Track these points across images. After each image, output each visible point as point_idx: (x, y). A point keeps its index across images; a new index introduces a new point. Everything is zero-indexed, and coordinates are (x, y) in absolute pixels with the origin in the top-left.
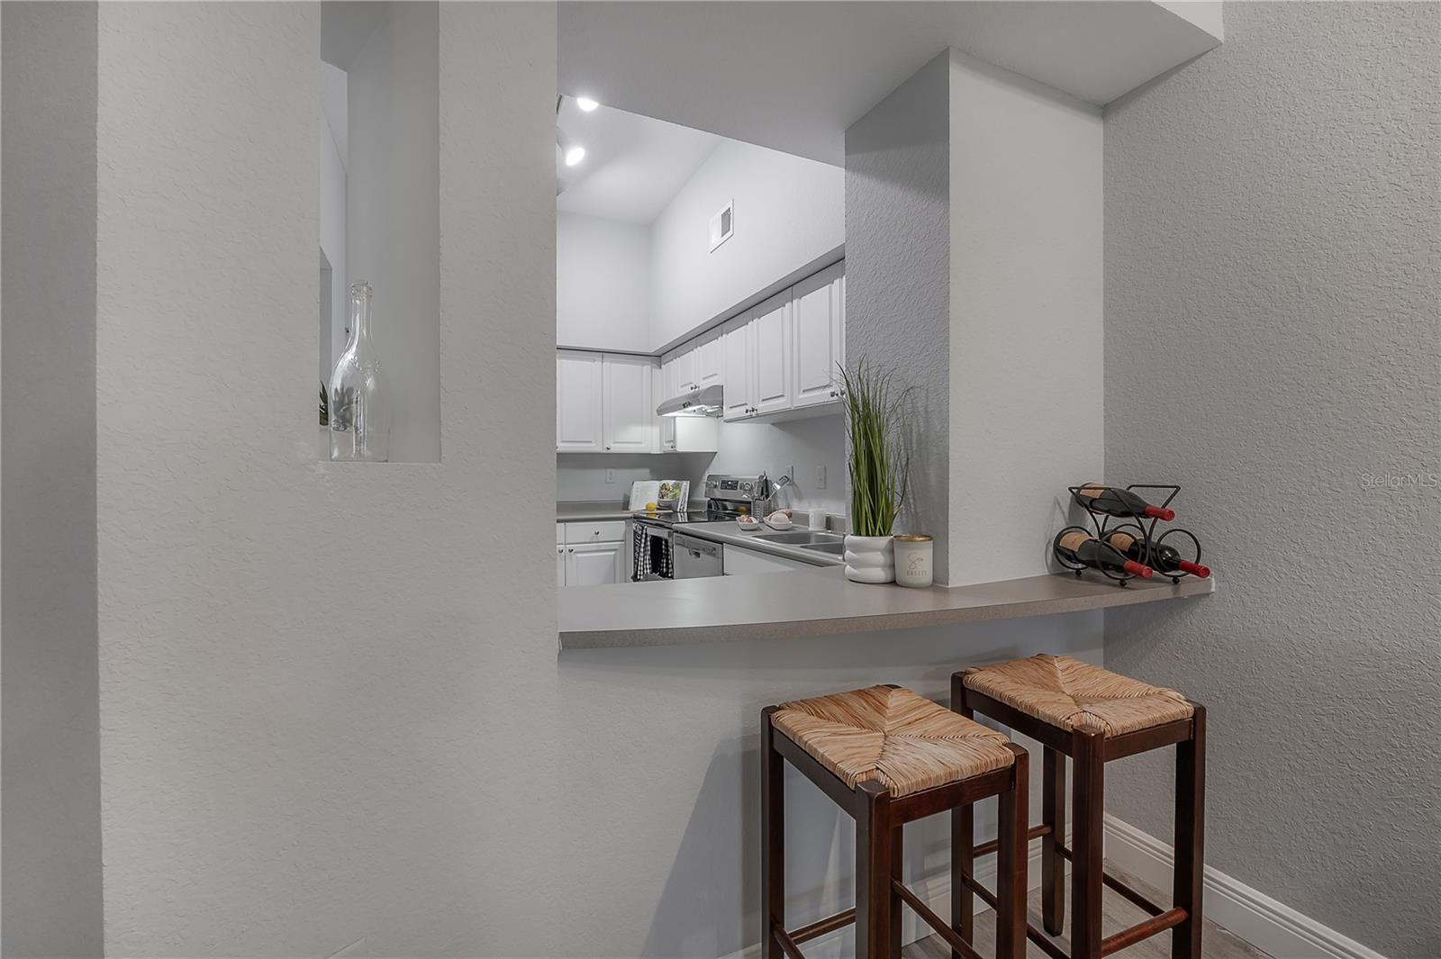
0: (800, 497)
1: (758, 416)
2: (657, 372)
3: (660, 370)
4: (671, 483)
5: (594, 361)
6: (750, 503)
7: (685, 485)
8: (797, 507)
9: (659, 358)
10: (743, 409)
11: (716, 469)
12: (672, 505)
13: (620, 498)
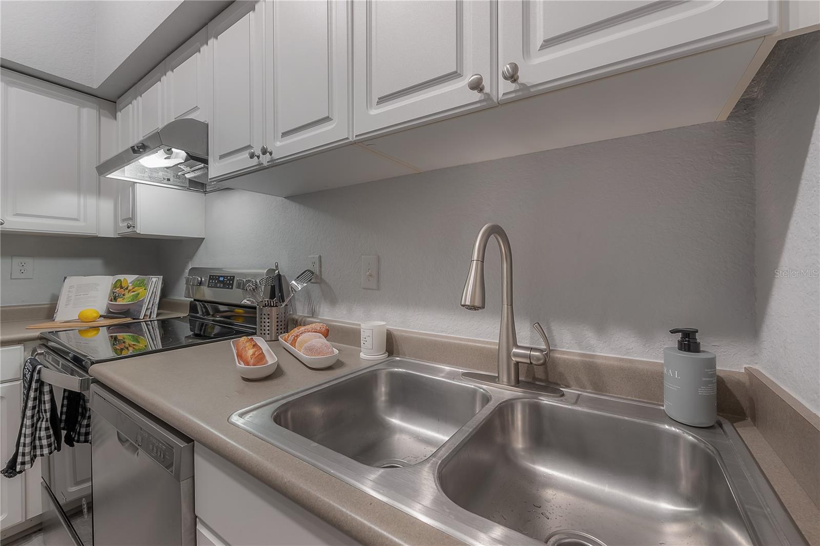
0: (332, 299)
2: (106, 121)
3: (112, 121)
4: (130, 279)
6: (255, 308)
7: (156, 282)
8: (329, 315)
9: (111, 102)
10: (245, 155)
11: (202, 260)
12: (131, 311)
13: (43, 300)
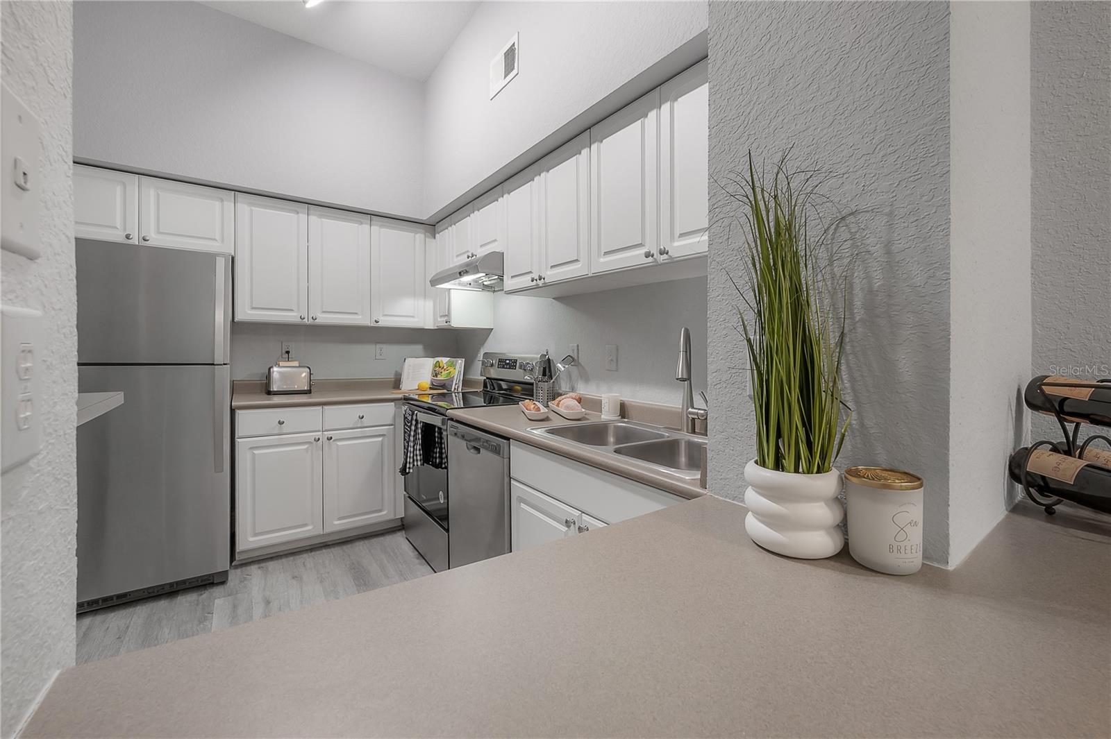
0: (586, 378)
1: (545, 285)
2: (430, 241)
3: (433, 240)
4: (445, 360)
5: (361, 223)
6: (532, 384)
7: (460, 363)
8: (584, 390)
9: (432, 226)
10: (529, 278)
11: (491, 346)
12: (446, 385)
13: (391, 376)
